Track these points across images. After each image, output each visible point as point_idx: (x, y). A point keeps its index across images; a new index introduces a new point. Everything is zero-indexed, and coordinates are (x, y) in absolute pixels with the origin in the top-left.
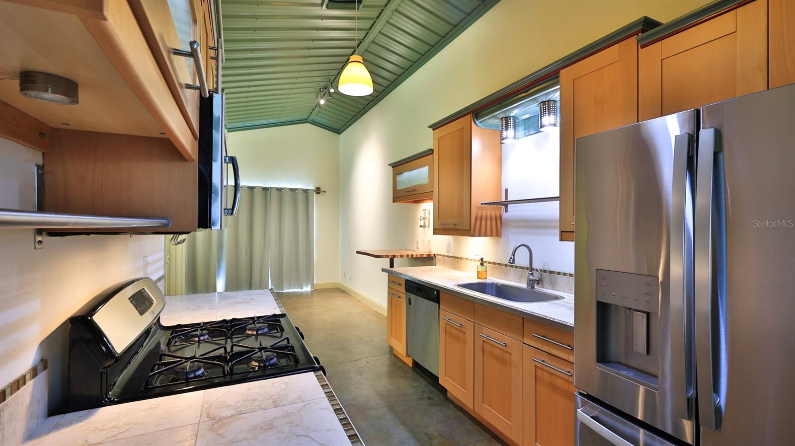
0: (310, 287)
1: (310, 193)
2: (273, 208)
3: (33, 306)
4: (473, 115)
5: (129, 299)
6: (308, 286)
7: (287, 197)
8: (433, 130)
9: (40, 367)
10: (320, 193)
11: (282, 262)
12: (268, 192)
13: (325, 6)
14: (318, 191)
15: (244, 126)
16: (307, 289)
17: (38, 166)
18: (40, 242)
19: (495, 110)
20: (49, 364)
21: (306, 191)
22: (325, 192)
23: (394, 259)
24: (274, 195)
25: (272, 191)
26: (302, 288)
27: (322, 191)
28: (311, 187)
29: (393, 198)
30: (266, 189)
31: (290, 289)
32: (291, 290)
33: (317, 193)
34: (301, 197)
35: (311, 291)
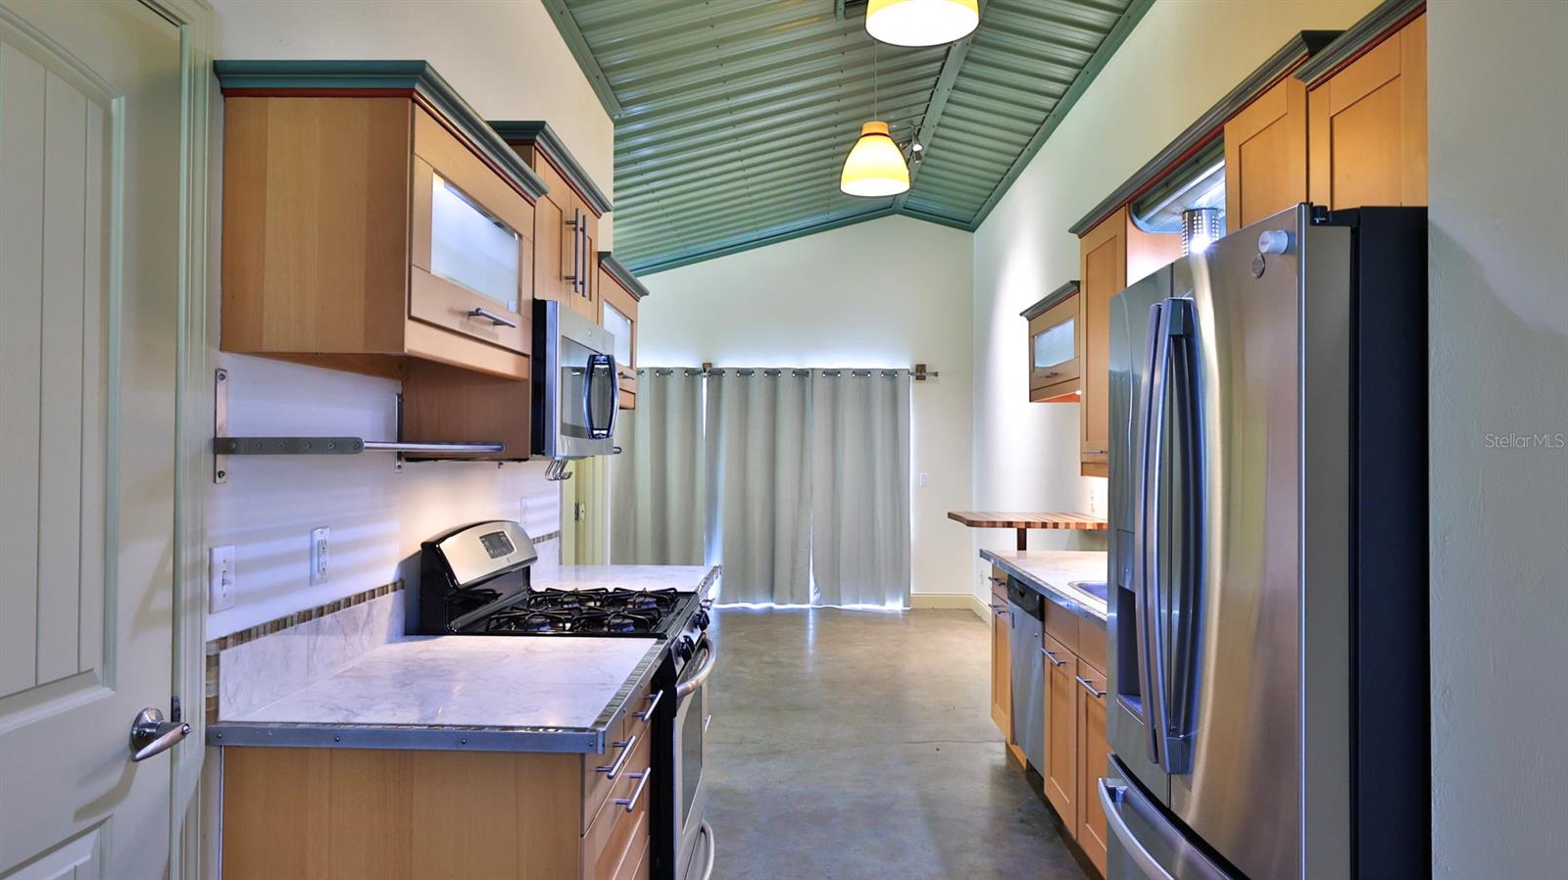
0: (901, 601)
1: (901, 377)
2: (819, 414)
3: (392, 526)
4: (1129, 207)
5: (481, 538)
6: (897, 599)
7: (849, 389)
8: (1080, 237)
9: (399, 585)
10: (924, 378)
11: (839, 542)
12: (808, 380)
13: (840, 13)
14: (920, 372)
15: (756, 237)
16: (895, 606)
17: (398, 395)
18: (399, 467)
19: (1163, 196)
20: (406, 583)
21: (891, 375)
22: (936, 374)
23: (1028, 530)
24: (821, 386)
25: (815, 378)
26: (883, 604)
27: (930, 374)
28: (904, 364)
29: (1030, 391)
30: (802, 374)
31: (857, 603)
32: (860, 607)
33: (918, 378)
34: (880, 387)
35: (905, 611)
